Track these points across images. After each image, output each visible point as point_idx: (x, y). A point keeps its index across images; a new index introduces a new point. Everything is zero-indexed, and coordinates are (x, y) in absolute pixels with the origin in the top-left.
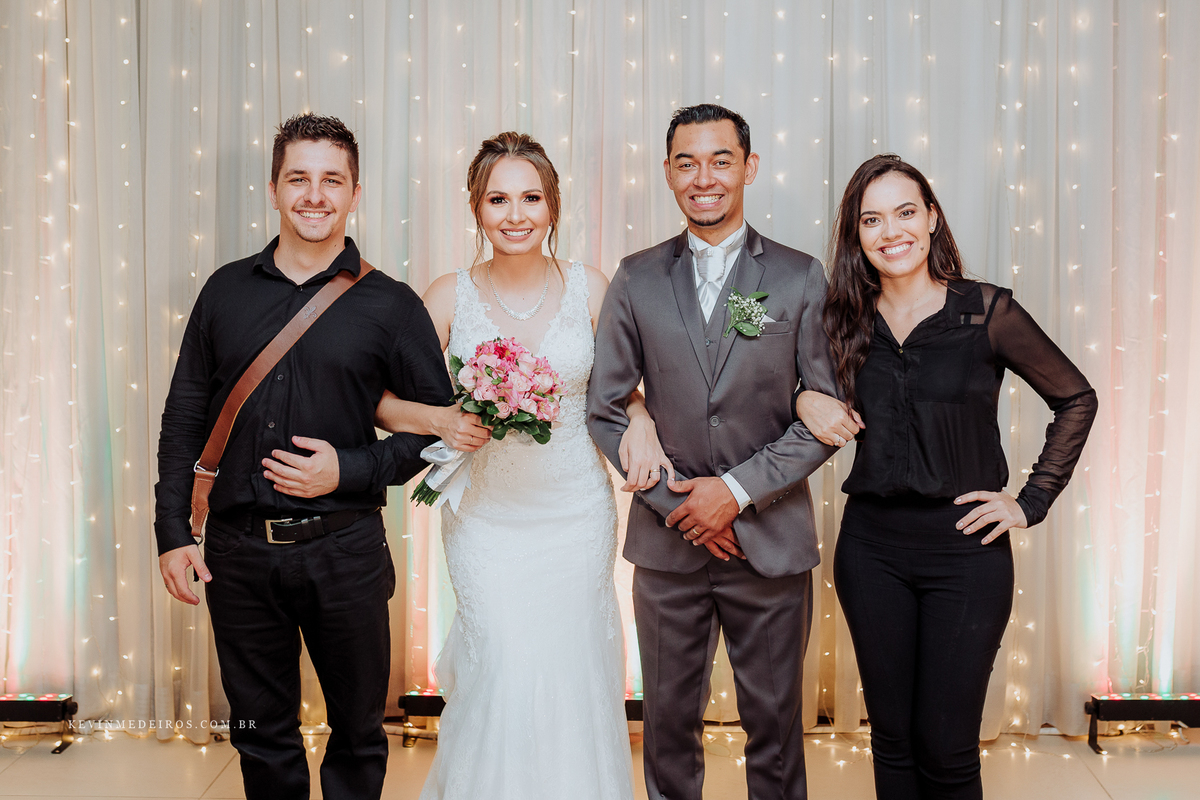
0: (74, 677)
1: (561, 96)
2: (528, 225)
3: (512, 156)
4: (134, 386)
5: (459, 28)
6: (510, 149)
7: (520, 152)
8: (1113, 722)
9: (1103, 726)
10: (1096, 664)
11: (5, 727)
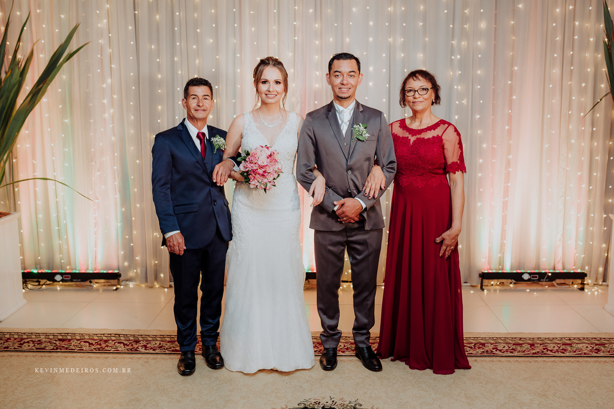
0: (119, 266)
1: (290, 54)
2: (276, 93)
3: (271, 66)
4: (138, 161)
5: (253, 29)
6: (271, 63)
7: (274, 65)
8: (490, 280)
9: (486, 282)
10: (484, 260)
11: (96, 283)
